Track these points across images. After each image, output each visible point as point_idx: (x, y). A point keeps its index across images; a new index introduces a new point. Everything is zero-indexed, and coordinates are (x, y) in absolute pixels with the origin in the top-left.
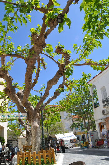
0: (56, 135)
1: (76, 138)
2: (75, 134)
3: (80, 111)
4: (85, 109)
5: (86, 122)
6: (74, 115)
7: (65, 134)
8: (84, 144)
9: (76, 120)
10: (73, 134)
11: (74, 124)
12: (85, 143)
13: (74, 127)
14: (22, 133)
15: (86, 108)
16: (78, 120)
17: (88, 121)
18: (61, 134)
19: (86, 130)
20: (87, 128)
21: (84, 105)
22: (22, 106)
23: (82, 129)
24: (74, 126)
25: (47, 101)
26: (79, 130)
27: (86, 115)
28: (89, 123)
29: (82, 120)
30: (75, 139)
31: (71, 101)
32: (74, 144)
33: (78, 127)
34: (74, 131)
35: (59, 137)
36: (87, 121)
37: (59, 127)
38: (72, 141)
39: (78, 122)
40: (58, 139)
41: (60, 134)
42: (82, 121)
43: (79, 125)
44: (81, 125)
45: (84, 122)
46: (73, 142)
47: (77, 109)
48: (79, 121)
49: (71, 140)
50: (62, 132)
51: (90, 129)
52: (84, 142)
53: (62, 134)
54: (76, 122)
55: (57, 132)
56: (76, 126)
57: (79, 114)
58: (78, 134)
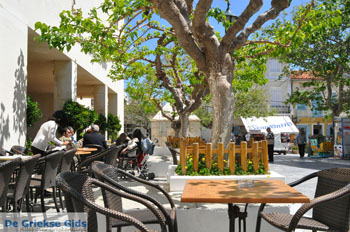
0: (243, 120)
1: (296, 131)
2: (295, 120)
3: (320, 60)
4: (337, 56)
5: (333, 91)
6: (303, 69)
7: (269, 118)
8: (318, 146)
9: (305, 85)
10: (289, 120)
11: (298, 94)
12: (322, 145)
13: (297, 101)
14: (161, 109)
15: (340, 53)
16: (312, 84)
17: (341, 89)
18: (258, 117)
19: (330, 112)
20: (333, 108)
21: (334, 43)
22: (191, 34)
23: (320, 109)
24: (297, 99)
25: (254, 24)
26: (307, 112)
27: (335, 73)
28: (342, 94)
29: (320, 86)
30: (292, 135)
31: (309, 28)
32: (289, 144)
33: (307, 102)
34: (292, 113)
35: (251, 124)
36: (335, 90)
37: (254, 99)
38: (285, 138)
39: (311, 89)
40: (248, 130)
41: (254, 118)
42: (323, 88)
43: (312, 98)
44: (317, 99)
45: (326, 90)
46: (288, 141)
47: (312, 54)
48: (312, 87)
49: (282, 135)
50: (263, 114)
51: (342, 110)
52: (319, 143)
53: (261, 119)
54: (302, 91)
55: (248, 113)
56: (301, 99)
57: (318, 68)
58: (304, 122)
